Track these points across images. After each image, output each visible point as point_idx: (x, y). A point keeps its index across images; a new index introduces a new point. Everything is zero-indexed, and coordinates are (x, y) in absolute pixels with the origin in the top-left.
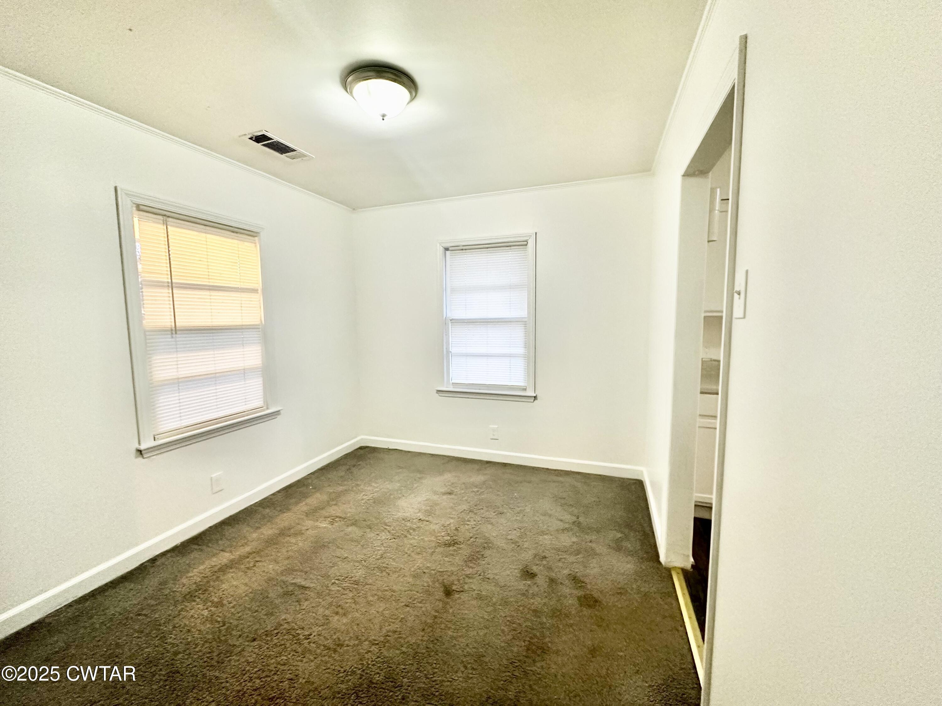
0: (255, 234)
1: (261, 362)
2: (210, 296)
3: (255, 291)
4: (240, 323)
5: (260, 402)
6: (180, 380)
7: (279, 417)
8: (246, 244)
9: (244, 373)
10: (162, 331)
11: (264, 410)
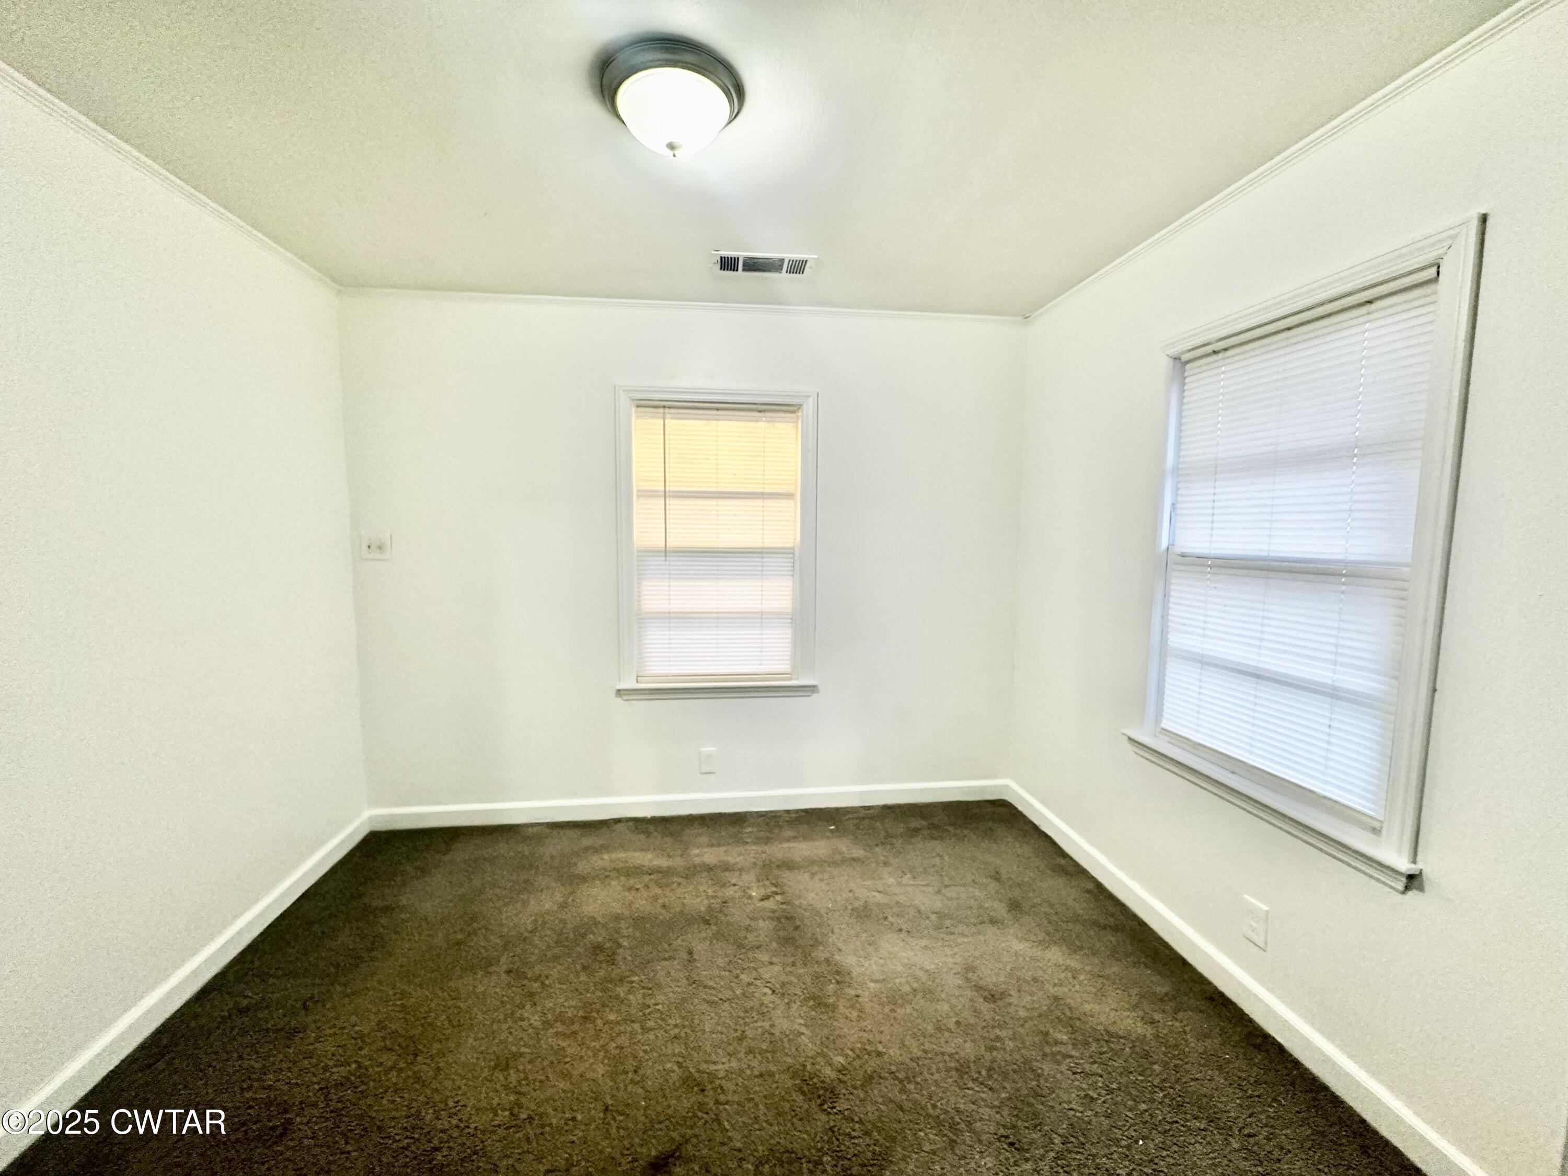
0: (794, 408)
1: (790, 606)
2: (718, 505)
3: (789, 496)
4: (760, 545)
5: (787, 666)
6: (672, 615)
7: (815, 695)
8: (779, 425)
9: (761, 618)
10: (652, 552)
11: (790, 679)
